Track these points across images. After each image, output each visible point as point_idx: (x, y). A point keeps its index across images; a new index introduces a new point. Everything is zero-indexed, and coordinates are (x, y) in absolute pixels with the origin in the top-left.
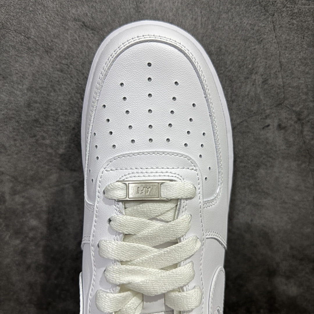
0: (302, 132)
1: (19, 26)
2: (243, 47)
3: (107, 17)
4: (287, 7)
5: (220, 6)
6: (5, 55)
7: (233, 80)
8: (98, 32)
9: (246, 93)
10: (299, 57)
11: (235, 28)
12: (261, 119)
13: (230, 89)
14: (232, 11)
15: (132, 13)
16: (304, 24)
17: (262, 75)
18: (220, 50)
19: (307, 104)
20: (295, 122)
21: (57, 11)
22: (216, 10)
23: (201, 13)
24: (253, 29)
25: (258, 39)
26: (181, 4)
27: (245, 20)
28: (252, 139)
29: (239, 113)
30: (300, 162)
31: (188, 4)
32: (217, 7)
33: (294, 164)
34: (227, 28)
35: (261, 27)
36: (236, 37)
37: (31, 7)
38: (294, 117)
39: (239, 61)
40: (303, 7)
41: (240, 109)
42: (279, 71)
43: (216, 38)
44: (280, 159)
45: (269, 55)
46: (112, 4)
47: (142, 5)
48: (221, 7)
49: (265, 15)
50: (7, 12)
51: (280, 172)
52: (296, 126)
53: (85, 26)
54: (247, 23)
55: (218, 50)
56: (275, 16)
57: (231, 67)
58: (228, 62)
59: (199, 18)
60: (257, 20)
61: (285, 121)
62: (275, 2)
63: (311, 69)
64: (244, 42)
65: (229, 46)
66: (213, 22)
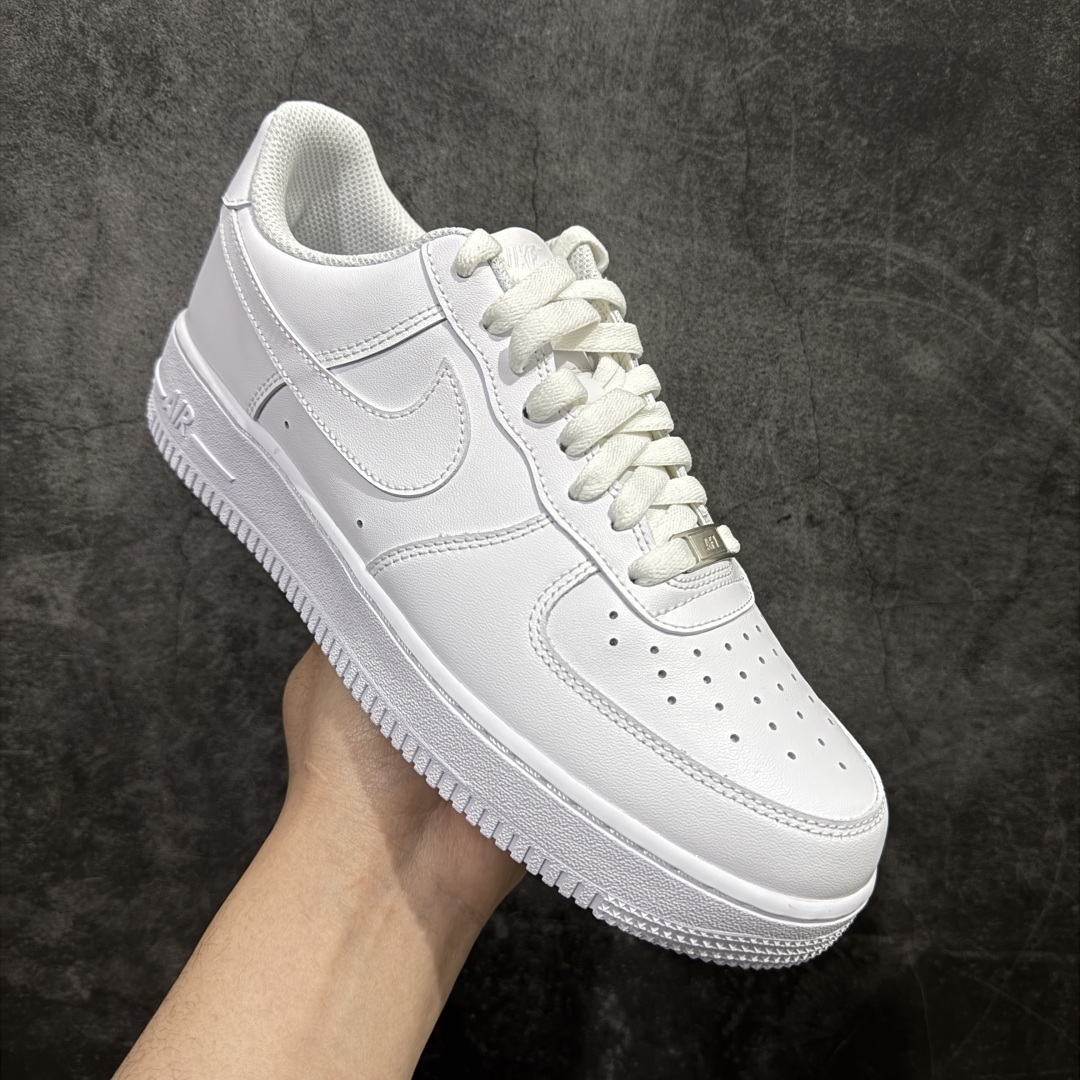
0: (856, 532)
2: (741, 369)
4: (827, 299)
5: (702, 292)
7: (721, 427)
9: (747, 454)
10: (850, 391)
11: (728, 333)
12: (774, 503)
13: (715, 443)
14: (724, 302)
16: (860, 331)
17: (777, 421)
18: (700, 373)
19: (864, 479)
20: (841, 513)
22: (695, 300)
23: (667, 303)
24: (762, 337)
25: (770, 355)
26: (632, 286)
27: (748, 321)
28: (758, 542)
29: (732, 489)
30: (853, 593)
31: (645, 287)
32: (697, 295)
33: (840, 596)
34: (713, 332)
35: (777, 332)
36: (729, 349)
38: (839, 502)
39: (734, 392)
40: (857, 299)
41: (734, 482)
42: (809, 416)
43: (691, 350)
44: (812, 585)
45: (791, 384)
48: (704, 295)
49: (784, 312)
51: (813, 611)
52: (844, 520)
54: (752, 325)
55: (696, 372)
56: (804, 315)
57: (718, 404)
58: (713, 395)
59: (663, 314)
60: (771, 321)
61: (820, 509)
62: (805, 289)
63: (872, 414)
64: (743, 359)
65: (717, 365)
66: (688, 321)
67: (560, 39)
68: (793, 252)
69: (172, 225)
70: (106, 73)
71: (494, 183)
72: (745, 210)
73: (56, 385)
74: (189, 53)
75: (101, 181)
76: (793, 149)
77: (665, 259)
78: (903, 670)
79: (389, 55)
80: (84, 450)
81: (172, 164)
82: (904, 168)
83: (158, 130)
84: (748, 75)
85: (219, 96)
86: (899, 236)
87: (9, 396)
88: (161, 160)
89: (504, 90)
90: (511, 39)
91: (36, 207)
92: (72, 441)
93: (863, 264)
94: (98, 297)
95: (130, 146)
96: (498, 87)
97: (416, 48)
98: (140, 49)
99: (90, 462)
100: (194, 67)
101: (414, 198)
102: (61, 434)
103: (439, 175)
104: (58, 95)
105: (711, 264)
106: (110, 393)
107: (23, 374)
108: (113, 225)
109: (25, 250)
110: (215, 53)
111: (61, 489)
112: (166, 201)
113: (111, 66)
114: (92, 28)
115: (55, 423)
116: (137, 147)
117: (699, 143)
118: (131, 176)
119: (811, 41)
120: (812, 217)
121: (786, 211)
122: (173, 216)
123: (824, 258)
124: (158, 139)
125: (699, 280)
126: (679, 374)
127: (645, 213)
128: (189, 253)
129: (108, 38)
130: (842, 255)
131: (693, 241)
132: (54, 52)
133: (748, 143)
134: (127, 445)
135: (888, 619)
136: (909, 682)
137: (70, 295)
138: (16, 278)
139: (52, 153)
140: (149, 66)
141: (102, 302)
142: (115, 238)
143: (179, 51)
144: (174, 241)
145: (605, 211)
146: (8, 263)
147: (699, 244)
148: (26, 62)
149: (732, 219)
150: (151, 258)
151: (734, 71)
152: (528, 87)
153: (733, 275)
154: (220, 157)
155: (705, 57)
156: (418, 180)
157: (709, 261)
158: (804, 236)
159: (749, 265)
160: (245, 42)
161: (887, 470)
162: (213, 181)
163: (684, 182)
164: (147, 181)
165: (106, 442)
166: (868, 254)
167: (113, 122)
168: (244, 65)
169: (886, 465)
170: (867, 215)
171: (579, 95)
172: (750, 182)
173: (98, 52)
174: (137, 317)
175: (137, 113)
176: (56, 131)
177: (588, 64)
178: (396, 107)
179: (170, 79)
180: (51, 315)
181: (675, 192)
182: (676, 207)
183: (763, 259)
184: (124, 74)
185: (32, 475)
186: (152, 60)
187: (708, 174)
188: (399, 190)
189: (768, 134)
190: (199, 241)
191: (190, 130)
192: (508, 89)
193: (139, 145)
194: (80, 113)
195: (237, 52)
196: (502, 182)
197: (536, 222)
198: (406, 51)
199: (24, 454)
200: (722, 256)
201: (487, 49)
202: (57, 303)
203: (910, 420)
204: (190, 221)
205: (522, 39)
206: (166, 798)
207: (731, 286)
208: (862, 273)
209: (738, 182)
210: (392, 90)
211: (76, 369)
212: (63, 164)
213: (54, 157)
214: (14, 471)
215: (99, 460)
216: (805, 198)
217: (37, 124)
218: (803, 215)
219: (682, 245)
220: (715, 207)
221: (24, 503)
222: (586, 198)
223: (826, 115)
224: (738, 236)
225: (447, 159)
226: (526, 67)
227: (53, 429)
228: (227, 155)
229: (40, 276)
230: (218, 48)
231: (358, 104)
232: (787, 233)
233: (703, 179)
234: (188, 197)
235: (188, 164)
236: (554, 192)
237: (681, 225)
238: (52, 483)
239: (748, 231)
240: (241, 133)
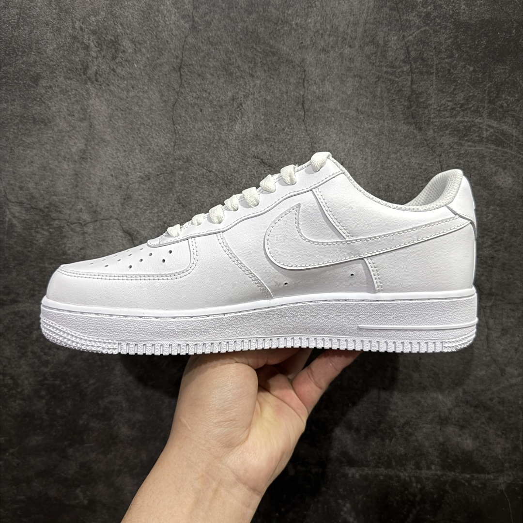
1: (203, 160)
2: (410, 185)
3: (284, 155)
4: (454, 149)
5: (389, 147)
6: (187, 185)
8: (274, 169)
11: (403, 167)
14: (401, 151)
15: (307, 152)
16: (471, 164)
18: (389, 187)
21: (239, 148)
22: (386, 151)
23: (371, 153)
24: (421, 168)
25: (425, 177)
26: (353, 145)
27: (413, 160)
31: (360, 145)
32: (387, 148)
34: (395, 167)
35: (429, 166)
36: (404, 175)
37: (215, 144)
39: (407, 197)
40: (469, 148)
43: (384, 176)
46: (289, 144)
47: (316, 146)
48: (391, 148)
49: (432, 155)
50: (193, 148)
53: (263, 162)
54: (415, 163)
55: (386, 187)
56: (442, 157)
59: (369, 158)
60: (425, 160)
62: (442, 143)
64: (411, 180)
65: (398, 183)
66: (382, 162)
67: (315, 24)
68: (435, 126)
69: (125, 122)
70: (93, 50)
71: (283, 96)
72: (410, 105)
73: (70, 202)
74: (133, 38)
75: (91, 102)
76: (434, 74)
77: (370, 131)
78: (496, 337)
79: (231, 35)
80: (84, 233)
81: (125, 92)
82: (492, 81)
83: (118, 76)
84: (411, 37)
85: (148, 58)
86: (490, 116)
87: (47, 208)
88: (120, 90)
89: (288, 50)
90: (291, 25)
91: (60, 116)
92: (78, 229)
93: (472, 130)
94: (90, 158)
95: (105, 84)
96: (285, 49)
97: (244, 31)
98: (109, 37)
99: (87, 239)
100: (135, 45)
101: (243, 105)
102: (73, 226)
103: (256, 94)
104: (70, 61)
105: (394, 133)
106: (96, 206)
107: (54, 197)
108: (97, 123)
109: (55, 137)
110: (146, 37)
111: (73, 253)
112: (122, 110)
113: (96, 46)
114: (87, 28)
115: (70, 221)
116: (108, 85)
117: (386, 72)
118: (105, 99)
119: (443, 19)
120: (445, 107)
121: (431, 105)
122: (126, 118)
123: (451, 128)
124: (118, 80)
125: (387, 141)
126: (378, 188)
127: (360, 108)
128: (134, 136)
129: (94, 32)
130: (461, 126)
131: (384, 121)
132: (69, 40)
133: (412, 71)
134: (105, 231)
135: (488, 311)
136: (500, 343)
137: (76, 158)
138: (51, 150)
139: (68, 89)
140: (114, 45)
141: (92, 161)
142: (98, 129)
143: (128, 37)
144: (127, 130)
145: (339, 108)
146: (46, 143)
147: (388, 123)
148: (55, 46)
149: (404, 109)
150: (116, 139)
151: (403, 35)
152: (300, 48)
153: (405, 138)
154: (148, 89)
155: (389, 29)
156: (246, 97)
157: (393, 131)
158: (441, 117)
159: (413, 132)
160: (160, 32)
161: (487, 235)
162: (145, 100)
163: (379, 92)
164: (113, 101)
165: (95, 229)
166: (474, 126)
167: (97, 73)
168: (160, 43)
169: (486, 232)
170: (473, 106)
171: (325, 51)
172: (413, 91)
173: (89, 40)
174: (109, 168)
175: (108, 68)
176: (70, 79)
177: (330, 35)
178: (234, 60)
179: (124, 51)
180: (67, 168)
181: (375, 98)
182: (375, 105)
183: (420, 129)
184: (101, 50)
185: (59, 246)
186: (115, 42)
187: (391, 88)
188: (236, 101)
189: (422, 67)
190: (139, 130)
191: (134, 75)
192: (290, 49)
193: (109, 84)
194: (81, 69)
195: (156, 37)
196: (287, 96)
197: (305, 115)
198: (239, 33)
199: (55, 236)
200: (399, 129)
201: (279, 30)
202: (70, 162)
203: (498, 209)
204: (135, 120)
205: (296, 24)
206: (125, 404)
207: (404, 143)
208: (472, 135)
209: (407, 91)
210: (232, 52)
211: (80, 194)
212: (72, 94)
213: (68, 91)
214: (50, 244)
215: (92, 238)
216: (441, 98)
217: (60, 75)
218: (441, 106)
219: (379, 123)
220: (396, 104)
221: (55, 260)
222: (329, 102)
223: (451, 56)
224: (407, 118)
225: (260, 85)
226: (298, 38)
227: (69, 224)
228: (152, 87)
229: (62, 149)
230: (147, 35)
231: (215, 60)
232: (432, 116)
233: (389, 90)
234: (133, 108)
235: (133, 92)
236: (313, 99)
237: (378, 114)
238: (69, 250)
239: (412, 116)
240: (159, 76)
